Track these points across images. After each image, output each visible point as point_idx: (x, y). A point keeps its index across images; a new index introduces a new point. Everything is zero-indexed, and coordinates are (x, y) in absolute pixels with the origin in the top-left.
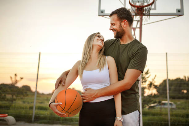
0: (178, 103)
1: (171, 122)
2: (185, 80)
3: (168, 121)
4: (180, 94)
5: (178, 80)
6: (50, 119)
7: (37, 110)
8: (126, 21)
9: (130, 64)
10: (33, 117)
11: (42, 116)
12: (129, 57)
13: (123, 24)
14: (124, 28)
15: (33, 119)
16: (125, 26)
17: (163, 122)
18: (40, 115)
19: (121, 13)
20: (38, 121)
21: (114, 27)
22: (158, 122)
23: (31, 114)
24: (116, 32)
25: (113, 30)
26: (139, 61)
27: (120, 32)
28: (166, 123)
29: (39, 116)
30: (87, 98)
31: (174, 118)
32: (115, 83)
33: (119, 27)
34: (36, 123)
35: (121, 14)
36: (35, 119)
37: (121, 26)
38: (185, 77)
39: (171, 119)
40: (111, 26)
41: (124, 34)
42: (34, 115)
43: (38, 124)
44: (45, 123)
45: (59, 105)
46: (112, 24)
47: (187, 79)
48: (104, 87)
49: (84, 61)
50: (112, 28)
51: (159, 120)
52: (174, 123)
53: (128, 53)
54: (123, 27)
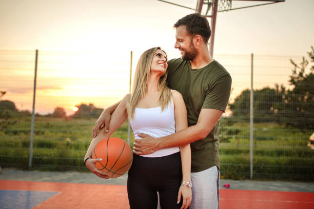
0: (265, 129)
1: (253, 164)
2: (278, 91)
3: (249, 163)
4: (268, 113)
5: (266, 90)
6: (59, 164)
7: (36, 149)
8: (199, 37)
9: (205, 101)
10: (31, 160)
11: (45, 157)
12: (204, 90)
13: (195, 41)
14: (197, 47)
15: (30, 164)
16: (198, 43)
17: (241, 164)
18: (42, 157)
19: (192, 24)
20: (39, 166)
21: (182, 45)
22: (235, 165)
23: (26, 156)
24: (184, 52)
25: (180, 48)
26: (219, 97)
27: (190, 53)
28: (247, 165)
29: (40, 159)
30: (144, 150)
31: (258, 157)
32: (182, 130)
33: (190, 46)
34: (36, 169)
35: (193, 26)
36: (33, 163)
37: (192, 43)
38: (277, 86)
39: (254, 160)
40: (177, 43)
41: (197, 55)
42: (31, 156)
43: (40, 172)
44: (51, 170)
45: (99, 162)
46: (178, 40)
47: (280, 89)
48: (168, 134)
49: (136, 94)
50: (178, 46)
51: (237, 162)
52: (258, 166)
53: (203, 84)
54: (195, 45)
